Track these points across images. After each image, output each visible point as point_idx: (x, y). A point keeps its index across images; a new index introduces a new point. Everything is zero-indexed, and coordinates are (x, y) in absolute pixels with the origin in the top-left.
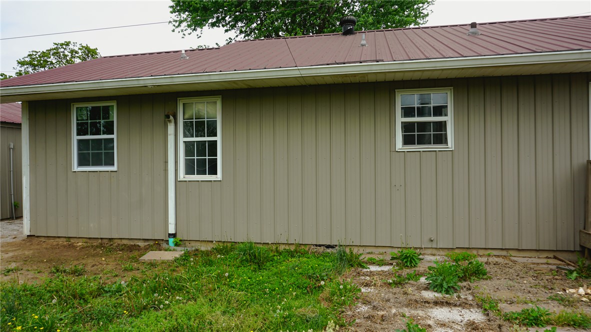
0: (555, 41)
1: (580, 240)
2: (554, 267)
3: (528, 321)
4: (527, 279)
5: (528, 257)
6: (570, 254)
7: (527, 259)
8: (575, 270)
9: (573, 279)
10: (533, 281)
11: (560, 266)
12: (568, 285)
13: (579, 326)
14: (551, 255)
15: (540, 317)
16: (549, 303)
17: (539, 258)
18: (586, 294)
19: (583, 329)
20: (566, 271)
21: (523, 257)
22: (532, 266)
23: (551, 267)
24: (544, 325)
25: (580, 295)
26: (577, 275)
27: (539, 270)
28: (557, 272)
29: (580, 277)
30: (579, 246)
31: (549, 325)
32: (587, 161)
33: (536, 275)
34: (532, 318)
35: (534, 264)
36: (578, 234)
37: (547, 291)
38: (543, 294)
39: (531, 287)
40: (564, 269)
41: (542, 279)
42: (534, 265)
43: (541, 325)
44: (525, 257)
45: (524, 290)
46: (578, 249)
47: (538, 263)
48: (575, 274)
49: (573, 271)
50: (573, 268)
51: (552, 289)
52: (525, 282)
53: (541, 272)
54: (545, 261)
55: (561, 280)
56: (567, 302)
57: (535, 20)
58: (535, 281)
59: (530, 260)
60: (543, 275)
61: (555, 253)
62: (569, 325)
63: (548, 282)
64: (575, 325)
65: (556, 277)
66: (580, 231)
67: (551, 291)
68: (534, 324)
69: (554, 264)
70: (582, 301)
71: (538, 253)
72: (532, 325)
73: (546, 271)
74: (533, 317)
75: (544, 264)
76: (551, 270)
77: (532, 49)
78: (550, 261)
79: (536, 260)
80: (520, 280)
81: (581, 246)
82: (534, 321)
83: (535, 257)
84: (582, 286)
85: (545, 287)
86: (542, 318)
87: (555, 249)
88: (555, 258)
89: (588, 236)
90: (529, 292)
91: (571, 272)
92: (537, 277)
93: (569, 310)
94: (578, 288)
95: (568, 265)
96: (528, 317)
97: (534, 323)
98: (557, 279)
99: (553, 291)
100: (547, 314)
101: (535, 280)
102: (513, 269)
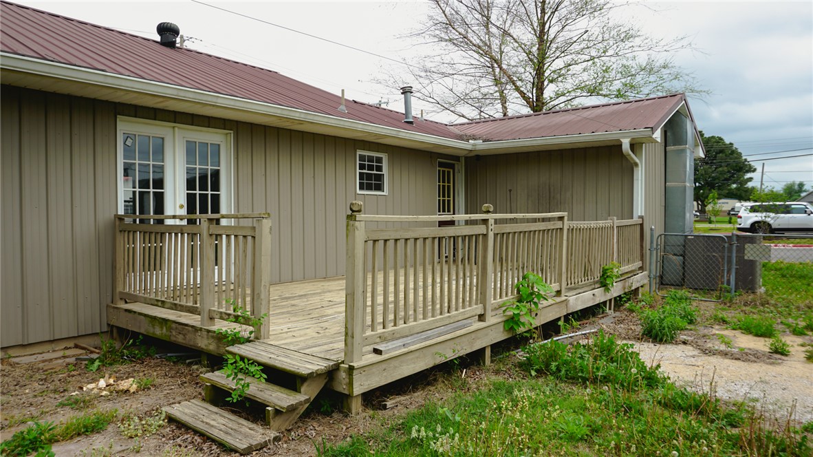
0: (75, 51)
1: (107, 316)
2: (72, 360)
3: (20, 449)
4: (30, 386)
5: (38, 353)
6: (96, 338)
7: (35, 356)
8: (97, 358)
9: (94, 371)
10: (40, 386)
11: (81, 357)
12: (86, 380)
13: (92, 431)
14: (71, 344)
15: (40, 437)
16: (57, 412)
17: (54, 351)
18: (107, 386)
19: (97, 433)
20: (86, 362)
21: (31, 355)
22: (41, 365)
23: (68, 360)
24: (46, 446)
25: (100, 389)
26: (100, 364)
27: (50, 369)
28: (75, 366)
29: (104, 365)
30: (106, 325)
31: (53, 443)
32: (115, 215)
33: (44, 377)
34: (27, 442)
35: (44, 361)
36: (104, 310)
37: (57, 396)
38: (51, 401)
39: (35, 396)
40: (85, 360)
41: (53, 381)
42: (44, 364)
43: (41, 447)
44: (34, 354)
45: (24, 403)
46: (105, 329)
47: (51, 359)
48: (97, 363)
49: (95, 360)
50: (95, 356)
51: (65, 391)
52: (27, 391)
53: (53, 371)
54: (61, 354)
55: (80, 375)
56: (82, 404)
57: (58, 16)
58: (43, 386)
59: (40, 357)
60: (54, 375)
61: (75, 340)
62: (79, 435)
63: (60, 383)
64: (88, 431)
65: (73, 373)
66: (107, 306)
67: (62, 394)
68: (30, 451)
69: (73, 356)
70: (102, 396)
71: (53, 345)
72: (29, 452)
73: (60, 368)
74: (30, 440)
75: (60, 358)
76: (68, 364)
77: (41, 53)
78: (68, 353)
79: (47, 356)
80: (20, 391)
81: (108, 325)
82: (31, 446)
83: (49, 352)
84: (103, 377)
85: (55, 391)
86: (43, 437)
87: (76, 335)
88: (76, 346)
89: (115, 310)
90: (31, 404)
91: (92, 361)
92: (45, 379)
93: (81, 414)
94: (99, 381)
95: (92, 352)
96: (22, 443)
97: (31, 448)
98: (73, 376)
99: (66, 393)
100: (50, 430)
101: (43, 384)
102: (11, 376)
